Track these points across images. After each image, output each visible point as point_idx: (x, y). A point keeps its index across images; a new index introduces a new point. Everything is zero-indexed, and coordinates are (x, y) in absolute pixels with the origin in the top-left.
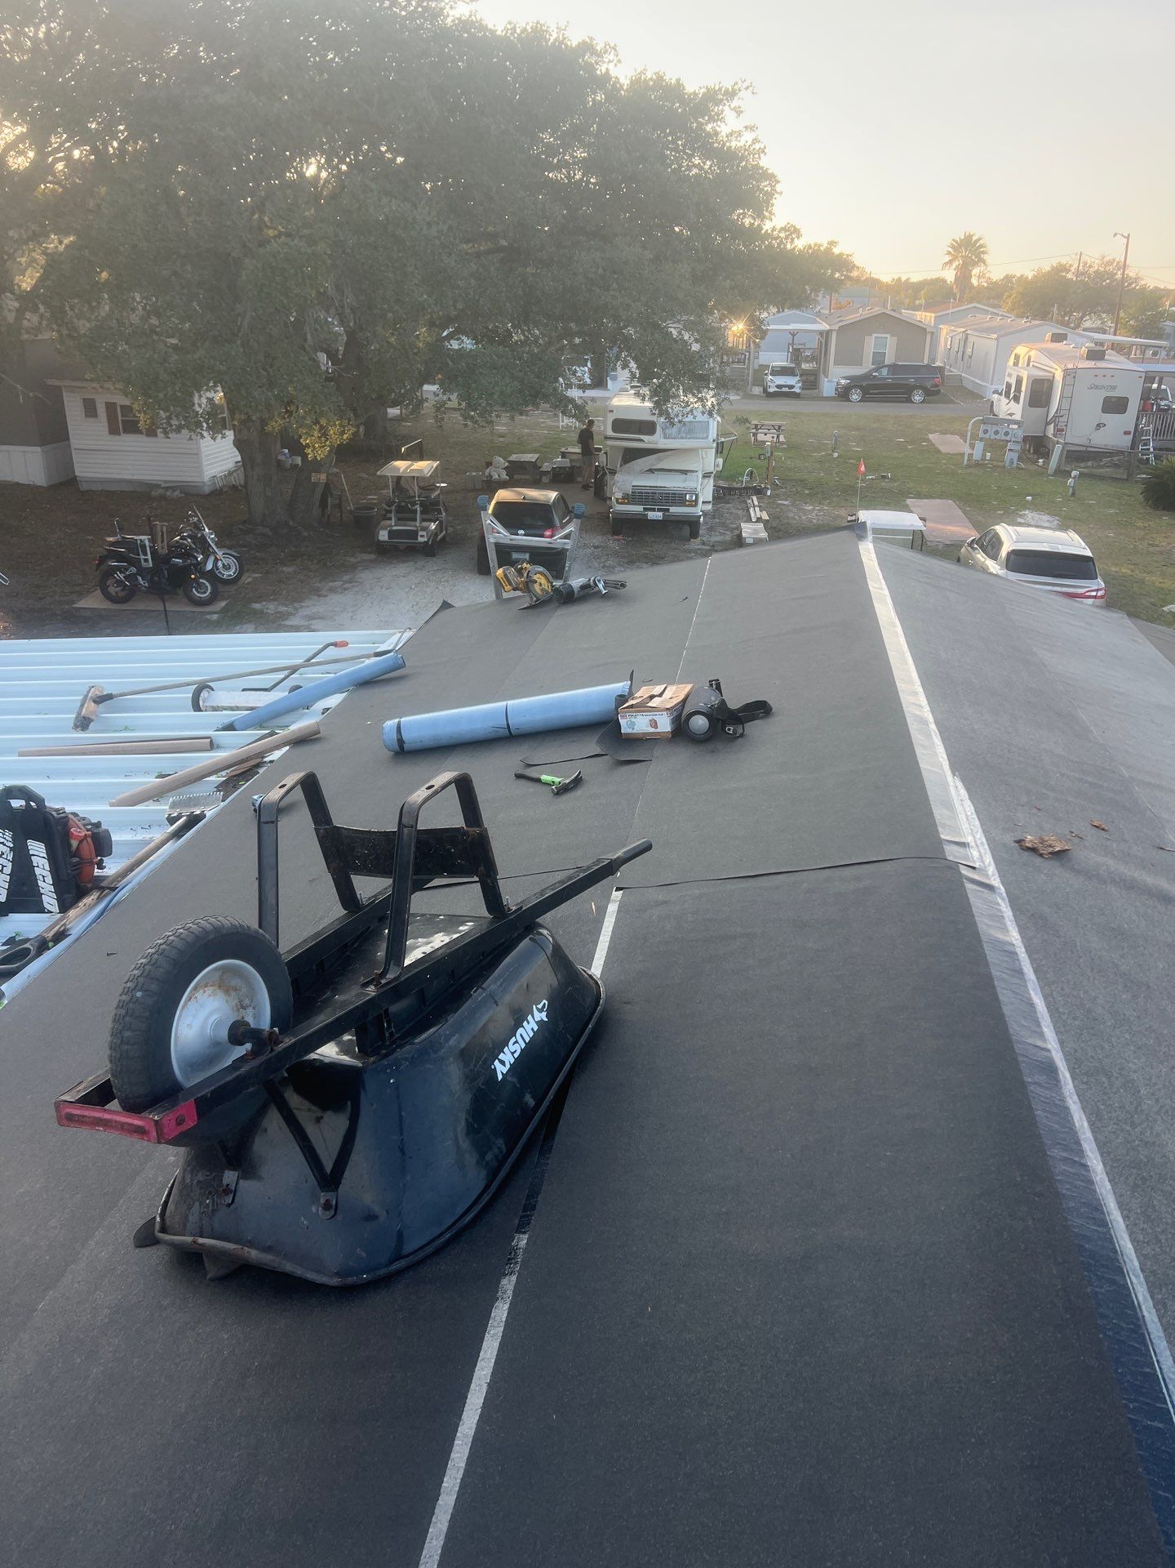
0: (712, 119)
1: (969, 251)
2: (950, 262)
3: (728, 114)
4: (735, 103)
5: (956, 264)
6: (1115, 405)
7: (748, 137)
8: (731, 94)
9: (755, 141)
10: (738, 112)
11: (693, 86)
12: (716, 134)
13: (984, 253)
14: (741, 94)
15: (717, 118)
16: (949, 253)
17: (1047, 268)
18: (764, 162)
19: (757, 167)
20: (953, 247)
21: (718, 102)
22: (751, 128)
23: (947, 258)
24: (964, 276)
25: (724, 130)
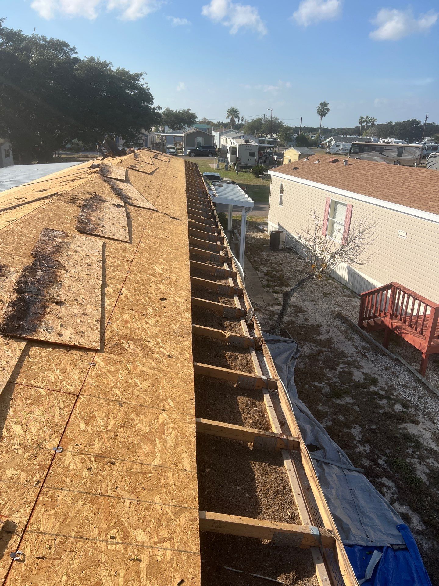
0: (137, 80)
1: (234, 113)
2: (228, 116)
3: (141, 79)
4: (142, 77)
5: (230, 117)
6: (252, 154)
7: (145, 86)
8: (141, 75)
9: (147, 87)
10: (143, 79)
11: (132, 72)
12: (138, 84)
13: (238, 114)
14: (144, 75)
15: (139, 80)
16: (227, 114)
17: (255, 119)
18: (150, 91)
19: (148, 93)
20: (229, 112)
21: (139, 77)
22: (146, 83)
23: (227, 115)
24: (233, 121)
25: (140, 83)
